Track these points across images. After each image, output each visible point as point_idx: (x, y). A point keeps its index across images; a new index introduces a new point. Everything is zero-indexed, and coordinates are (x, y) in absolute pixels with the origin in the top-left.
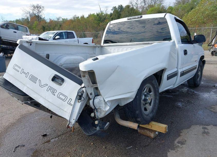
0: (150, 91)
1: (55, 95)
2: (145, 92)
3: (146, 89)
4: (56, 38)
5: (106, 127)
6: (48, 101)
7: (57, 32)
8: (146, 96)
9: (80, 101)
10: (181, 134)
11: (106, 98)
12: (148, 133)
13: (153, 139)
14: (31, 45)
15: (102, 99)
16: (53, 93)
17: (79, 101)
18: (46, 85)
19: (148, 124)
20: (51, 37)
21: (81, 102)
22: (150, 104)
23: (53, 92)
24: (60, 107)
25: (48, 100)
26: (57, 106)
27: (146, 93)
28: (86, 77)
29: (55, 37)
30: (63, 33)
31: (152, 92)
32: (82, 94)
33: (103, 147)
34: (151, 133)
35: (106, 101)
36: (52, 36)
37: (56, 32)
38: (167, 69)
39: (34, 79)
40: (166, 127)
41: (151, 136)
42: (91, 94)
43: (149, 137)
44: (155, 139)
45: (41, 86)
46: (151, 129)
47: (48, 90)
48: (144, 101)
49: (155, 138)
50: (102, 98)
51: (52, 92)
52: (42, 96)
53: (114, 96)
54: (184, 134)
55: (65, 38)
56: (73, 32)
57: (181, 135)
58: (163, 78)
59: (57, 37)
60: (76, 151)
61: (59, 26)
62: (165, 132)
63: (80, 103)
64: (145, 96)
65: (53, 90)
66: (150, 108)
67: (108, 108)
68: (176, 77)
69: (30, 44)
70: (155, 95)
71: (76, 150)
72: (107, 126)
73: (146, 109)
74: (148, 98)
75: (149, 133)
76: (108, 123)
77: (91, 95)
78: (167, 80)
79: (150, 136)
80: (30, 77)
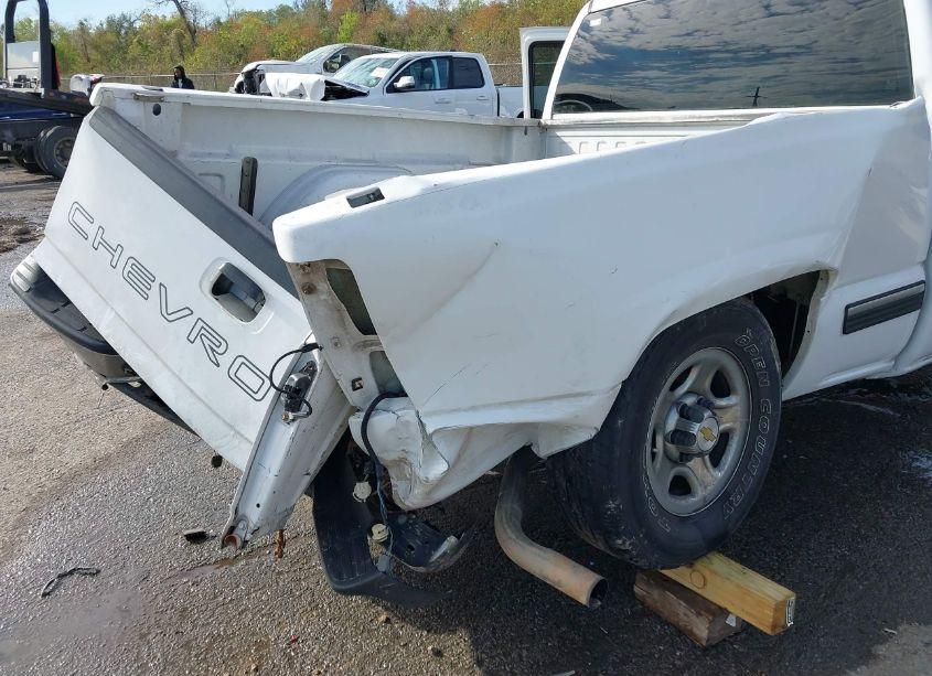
0: (721, 387)
1: (218, 365)
2: (689, 392)
3: (699, 376)
4: (399, 84)
5: (442, 556)
6: (192, 391)
7: (404, 59)
8: (688, 418)
9: (291, 416)
10: (881, 650)
11: (430, 414)
12: (681, 612)
13: (705, 650)
14: (157, 111)
15: (410, 416)
16: (211, 355)
17: (286, 418)
18: (187, 312)
19: (691, 565)
20: (378, 79)
21: (295, 424)
22: (716, 457)
23: (213, 350)
24: (238, 429)
25: (189, 384)
26: (224, 421)
27: (690, 401)
28: (323, 297)
29: (397, 80)
30: (434, 61)
31: (736, 393)
32: (304, 385)
33: (425, 649)
34: (693, 617)
35: (430, 430)
36: (383, 73)
37: (400, 56)
38: (836, 272)
39: (141, 278)
40: (784, 603)
41: (695, 630)
42: (356, 384)
43: (683, 634)
44: (713, 652)
45: (168, 315)
46: (699, 592)
47: (192, 339)
48: (673, 442)
49: (715, 646)
50: (413, 413)
51: (209, 350)
52: (169, 364)
53: (474, 408)
54: (899, 655)
55: (438, 86)
56: (481, 58)
57: (876, 657)
58: (814, 323)
59: (405, 81)
60: (294, 645)
61: (444, 32)
62: (774, 626)
63: (292, 429)
64: (685, 414)
65: (213, 340)
66: (708, 479)
67: (440, 468)
68: (914, 315)
69: (150, 106)
70: (754, 410)
71: (296, 640)
72: (445, 553)
73: (681, 486)
74: (696, 429)
75: (685, 615)
76: (452, 540)
77: (355, 389)
78: (846, 331)
79: (691, 632)
80: (128, 268)
